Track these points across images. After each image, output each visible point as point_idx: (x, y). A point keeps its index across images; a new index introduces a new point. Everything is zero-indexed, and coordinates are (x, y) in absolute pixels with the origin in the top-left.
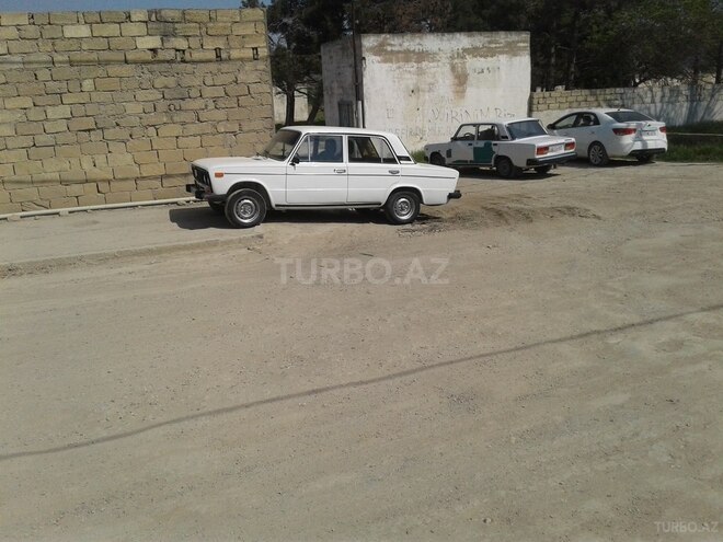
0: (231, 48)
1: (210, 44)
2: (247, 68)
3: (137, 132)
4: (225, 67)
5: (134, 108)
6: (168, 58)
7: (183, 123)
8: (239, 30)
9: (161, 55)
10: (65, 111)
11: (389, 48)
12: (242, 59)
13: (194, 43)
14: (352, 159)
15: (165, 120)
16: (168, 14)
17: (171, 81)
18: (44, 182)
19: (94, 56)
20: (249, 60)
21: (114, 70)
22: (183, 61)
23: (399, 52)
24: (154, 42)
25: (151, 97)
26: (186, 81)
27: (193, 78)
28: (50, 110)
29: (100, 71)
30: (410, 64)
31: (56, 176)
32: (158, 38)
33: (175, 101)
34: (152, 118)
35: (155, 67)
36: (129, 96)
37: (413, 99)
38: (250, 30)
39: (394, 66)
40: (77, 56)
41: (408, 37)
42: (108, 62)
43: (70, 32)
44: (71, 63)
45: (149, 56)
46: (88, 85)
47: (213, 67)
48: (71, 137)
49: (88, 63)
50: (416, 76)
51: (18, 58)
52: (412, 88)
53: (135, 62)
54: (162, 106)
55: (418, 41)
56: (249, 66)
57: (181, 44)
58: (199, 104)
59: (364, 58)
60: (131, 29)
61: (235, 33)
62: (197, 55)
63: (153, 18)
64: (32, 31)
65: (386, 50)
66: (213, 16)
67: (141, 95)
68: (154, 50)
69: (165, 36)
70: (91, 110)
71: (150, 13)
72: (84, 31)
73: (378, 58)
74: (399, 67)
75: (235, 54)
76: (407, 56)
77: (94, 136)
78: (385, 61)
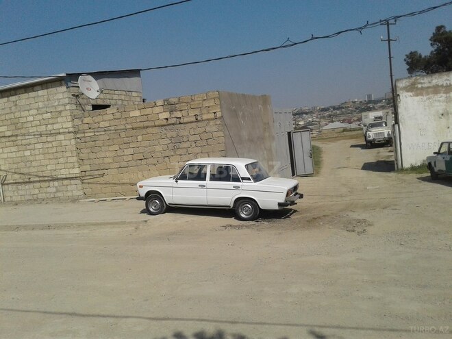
0: (202, 114)
1: (192, 113)
2: (211, 124)
3: (161, 160)
4: (200, 124)
5: (158, 148)
6: (173, 122)
7: (181, 155)
8: (206, 104)
9: (170, 121)
10: (130, 151)
11: (420, 86)
12: (208, 120)
13: (184, 113)
14: (211, 179)
15: (172, 153)
16: (173, 100)
17: (174, 134)
18: (123, 184)
19: (141, 125)
20: (212, 119)
21: (150, 130)
22: (180, 123)
23: (428, 87)
24: (166, 115)
25: (166, 143)
26: (182, 133)
27: (185, 131)
28: (125, 150)
29: (144, 131)
30: (439, 95)
31: (128, 181)
32: (168, 113)
33: (177, 143)
34: (167, 153)
35: (167, 127)
36: (156, 142)
37: (443, 120)
38: (212, 103)
39: (425, 98)
40: (135, 125)
41: (437, 75)
42: (147, 127)
43: (133, 114)
44: (133, 129)
45: (164, 122)
46: (140, 138)
47: (194, 125)
48: (134, 163)
49: (140, 128)
50: (445, 104)
51: (113, 128)
52: (441, 112)
53: (159, 126)
54: (171, 146)
55: (445, 77)
56: (212, 123)
57: (179, 114)
58: (187, 145)
59: (399, 95)
60: (157, 110)
61: (204, 106)
62: (186, 120)
63: (166, 103)
64: (118, 115)
65: (417, 88)
66: (193, 98)
67: (162, 142)
68: (167, 119)
69: (171, 111)
70: (141, 150)
71: (164, 101)
72: (137, 113)
73: (411, 94)
74: (429, 99)
75: (205, 117)
76: (436, 89)
77: (143, 162)
78: (417, 95)
